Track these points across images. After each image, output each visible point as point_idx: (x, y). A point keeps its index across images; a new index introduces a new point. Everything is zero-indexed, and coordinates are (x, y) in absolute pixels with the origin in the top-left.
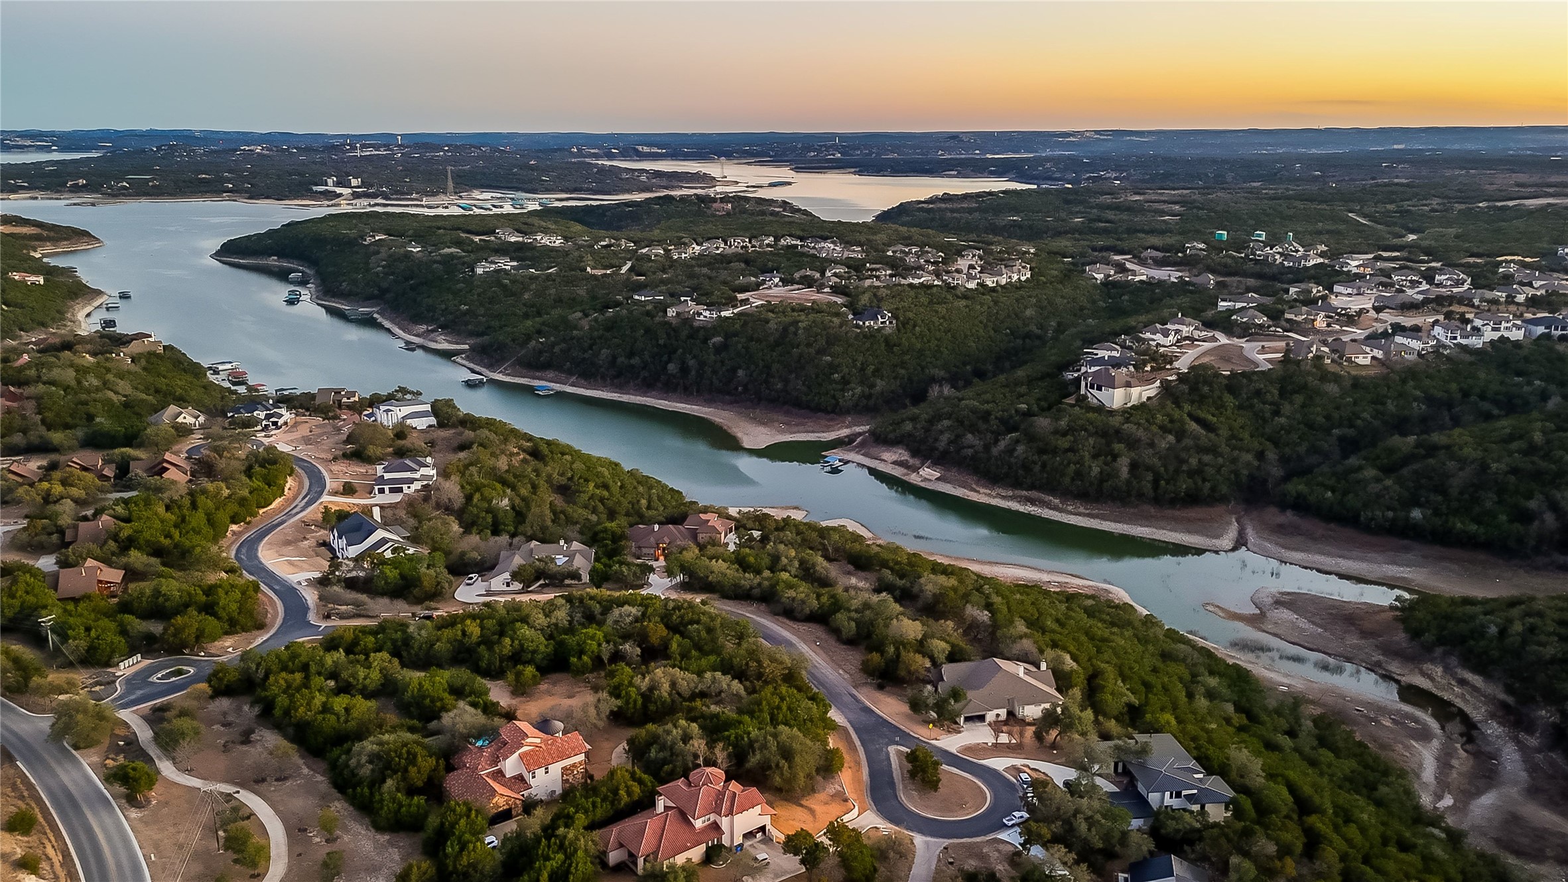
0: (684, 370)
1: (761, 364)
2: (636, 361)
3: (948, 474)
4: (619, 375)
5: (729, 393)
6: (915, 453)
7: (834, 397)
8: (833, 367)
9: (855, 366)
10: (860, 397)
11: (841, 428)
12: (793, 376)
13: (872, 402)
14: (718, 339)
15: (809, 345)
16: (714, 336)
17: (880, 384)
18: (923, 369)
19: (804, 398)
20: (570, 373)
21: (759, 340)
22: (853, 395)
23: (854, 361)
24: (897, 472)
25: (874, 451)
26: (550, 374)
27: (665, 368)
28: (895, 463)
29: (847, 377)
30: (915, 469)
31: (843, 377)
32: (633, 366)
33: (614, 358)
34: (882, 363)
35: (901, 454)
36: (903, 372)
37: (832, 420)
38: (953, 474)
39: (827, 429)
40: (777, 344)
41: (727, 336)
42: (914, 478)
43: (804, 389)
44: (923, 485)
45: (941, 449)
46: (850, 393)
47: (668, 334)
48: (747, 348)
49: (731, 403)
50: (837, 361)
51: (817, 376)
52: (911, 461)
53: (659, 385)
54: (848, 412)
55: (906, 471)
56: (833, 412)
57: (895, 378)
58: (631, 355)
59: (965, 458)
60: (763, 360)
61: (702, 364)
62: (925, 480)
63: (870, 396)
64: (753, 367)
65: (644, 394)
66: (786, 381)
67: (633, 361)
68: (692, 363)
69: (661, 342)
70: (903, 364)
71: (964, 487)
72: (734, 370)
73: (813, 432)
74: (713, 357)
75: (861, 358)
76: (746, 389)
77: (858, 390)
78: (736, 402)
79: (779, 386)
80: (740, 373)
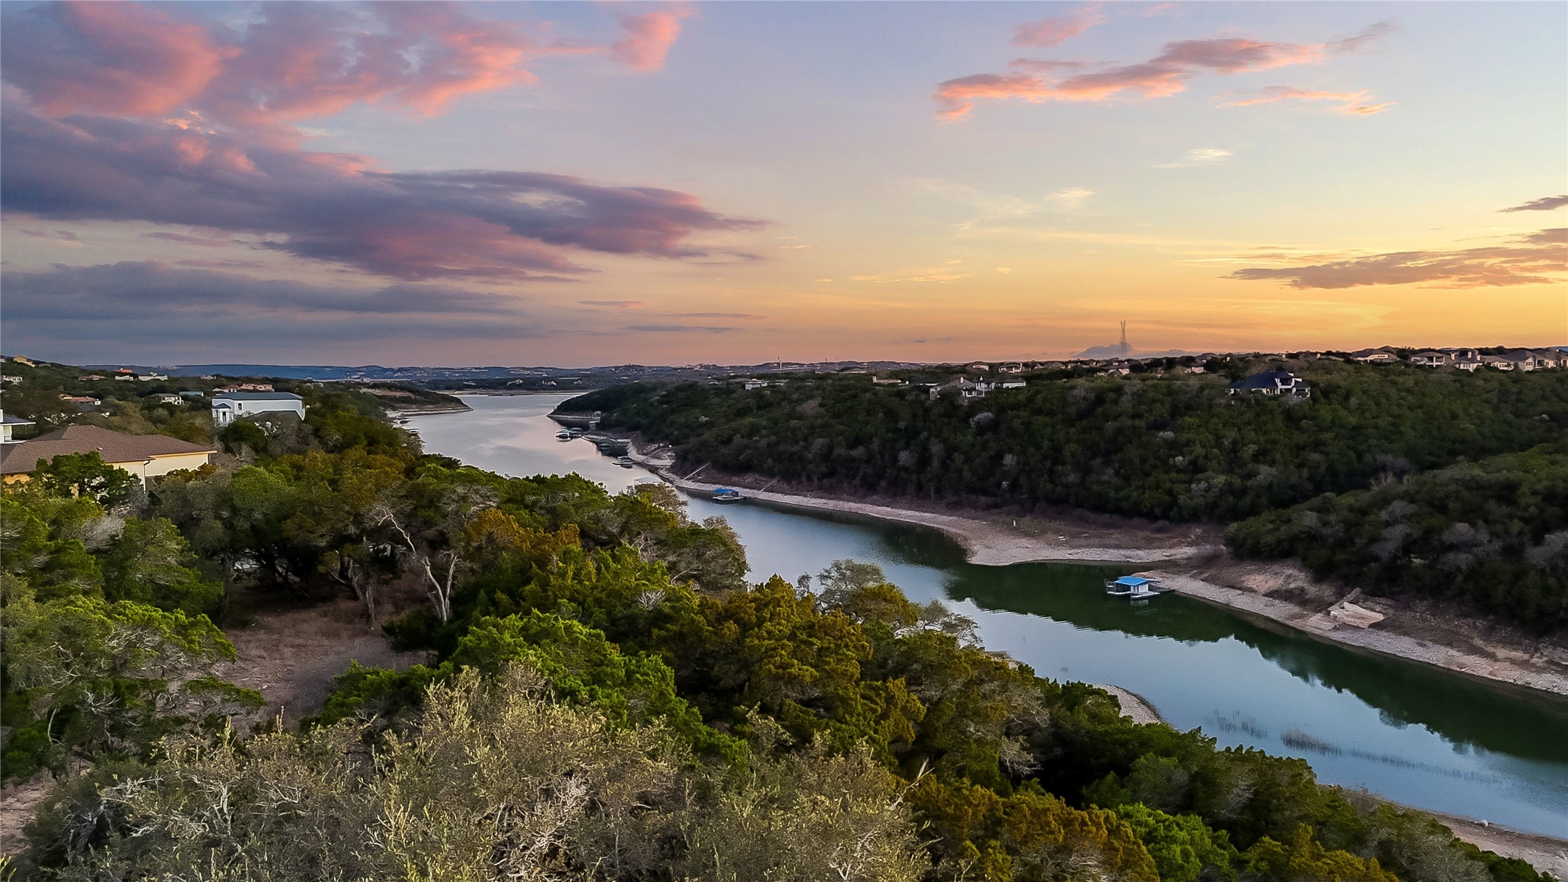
0: (924, 460)
1: (1046, 444)
2: (859, 452)
3: (1406, 617)
4: (831, 474)
5: (986, 493)
6: (1320, 573)
7: (1170, 492)
8: (1175, 447)
9: (1219, 445)
10: (1222, 493)
11: (1179, 544)
12: (1098, 461)
13: (1247, 500)
14: (984, 416)
15: (1136, 416)
16: (981, 411)
17: (1265, 473)
18: (1360, 456)
19: (1112, 494)
20: (771, 474)
21: (1051, 413)
22: (1207, 490)
23: (1218, 438)
24: (1279, 611)
25: (1231, 573)
26: (749, 479)
27: (896, 460)
28: (1272, 594)
29: (1201, 461)
30: (1322, 606)
31: (1193, 463)
32: (853, 460)
33: (831, 448)
34: (1274, 442)
35: (1294, 576)
36: (1315, 457)
37: (1159, 531)
38: (1419, 613)
39: (1149, 544)
40: (1082, 415)
41: (1001, 410)
42: (1316, 624)
43: (1116, 481)
44: (1337, 636)
45: (1385, 556)
46: (1203, 485)
47: (915, 416)
48: (1027, 425)
49: (988, 508)
50: (1185, 437)
51: (1144, 460)
52: (1313, 590)
53: (883, 483)
54: (1194, 517)
55: (1297, 610)
56: (1165, 517)
57: (1300, 466)
58: (855, 442)
59: (1449, 576)
60: (1051, 440)
61: (951, 450)
62: (1344, 626)
63: (1244, 491)
64: (1031, 450)
65: (862, 499)
66: (1086, 471)
67: (853, 453)
68: (936, 448)
69: (902, 425)
70: (1317, 446)
71: (1450, 644)
72: (999, 457)
73: (1117, 547)
74: (970, 438)
75: (1232, 434)
76: (1015, 486)
77: (1221, 479)
78: (996, 506)
79: (1072, 478)
80: (1009, 459)
